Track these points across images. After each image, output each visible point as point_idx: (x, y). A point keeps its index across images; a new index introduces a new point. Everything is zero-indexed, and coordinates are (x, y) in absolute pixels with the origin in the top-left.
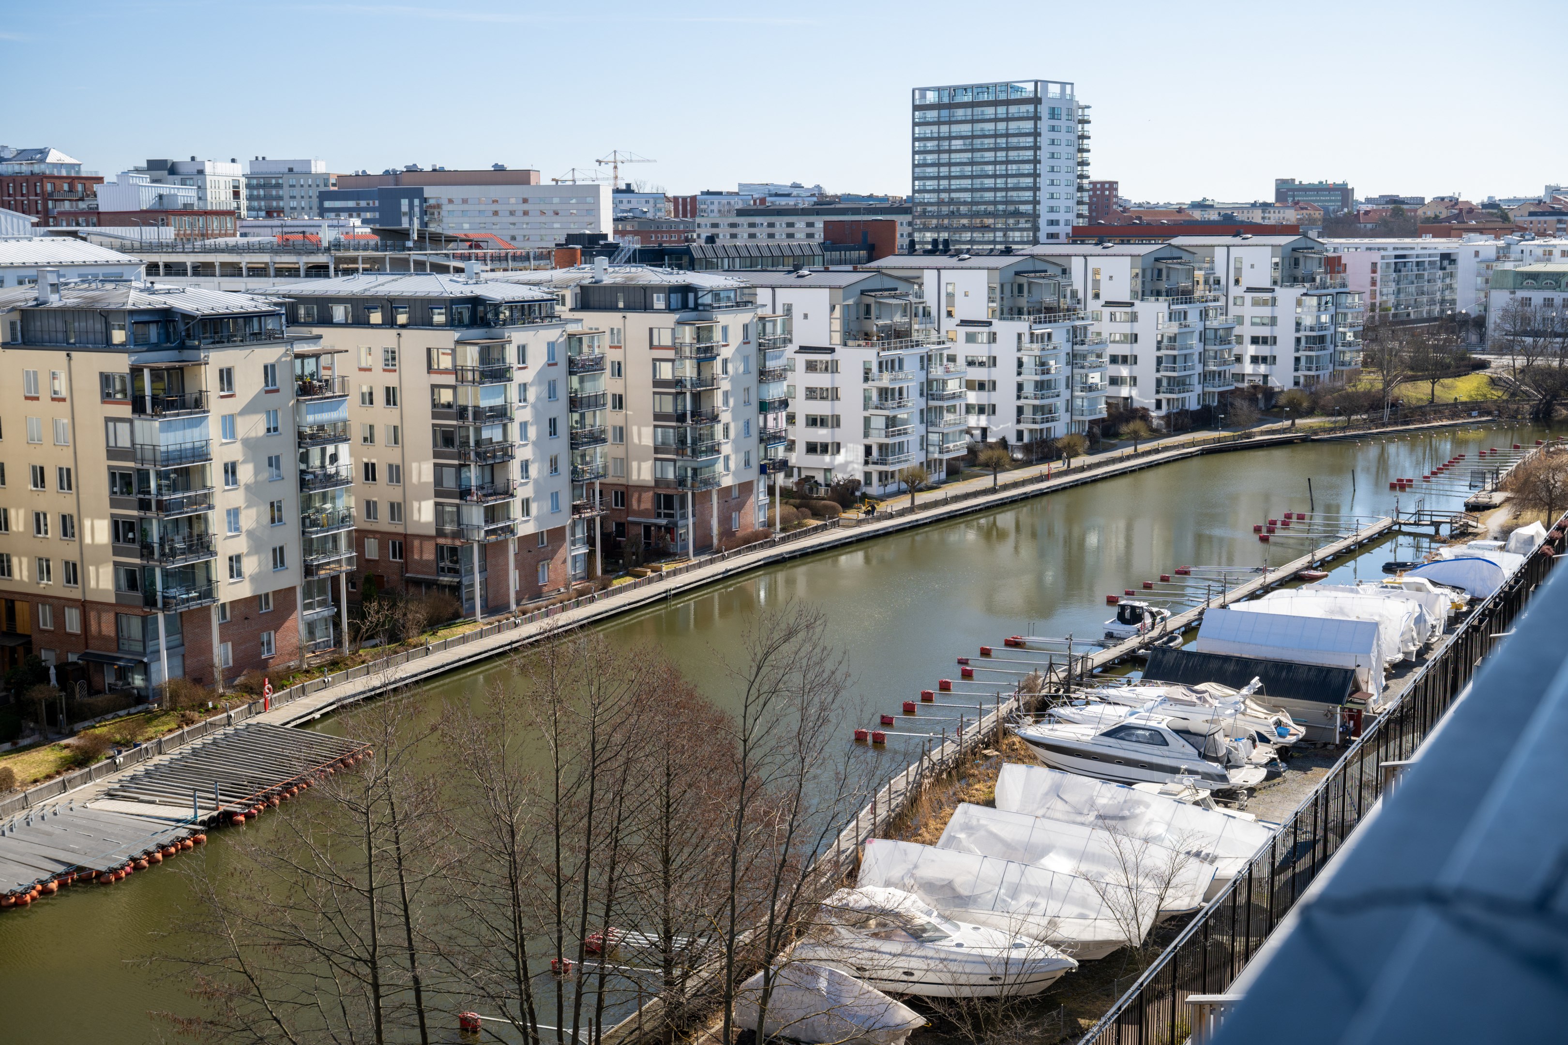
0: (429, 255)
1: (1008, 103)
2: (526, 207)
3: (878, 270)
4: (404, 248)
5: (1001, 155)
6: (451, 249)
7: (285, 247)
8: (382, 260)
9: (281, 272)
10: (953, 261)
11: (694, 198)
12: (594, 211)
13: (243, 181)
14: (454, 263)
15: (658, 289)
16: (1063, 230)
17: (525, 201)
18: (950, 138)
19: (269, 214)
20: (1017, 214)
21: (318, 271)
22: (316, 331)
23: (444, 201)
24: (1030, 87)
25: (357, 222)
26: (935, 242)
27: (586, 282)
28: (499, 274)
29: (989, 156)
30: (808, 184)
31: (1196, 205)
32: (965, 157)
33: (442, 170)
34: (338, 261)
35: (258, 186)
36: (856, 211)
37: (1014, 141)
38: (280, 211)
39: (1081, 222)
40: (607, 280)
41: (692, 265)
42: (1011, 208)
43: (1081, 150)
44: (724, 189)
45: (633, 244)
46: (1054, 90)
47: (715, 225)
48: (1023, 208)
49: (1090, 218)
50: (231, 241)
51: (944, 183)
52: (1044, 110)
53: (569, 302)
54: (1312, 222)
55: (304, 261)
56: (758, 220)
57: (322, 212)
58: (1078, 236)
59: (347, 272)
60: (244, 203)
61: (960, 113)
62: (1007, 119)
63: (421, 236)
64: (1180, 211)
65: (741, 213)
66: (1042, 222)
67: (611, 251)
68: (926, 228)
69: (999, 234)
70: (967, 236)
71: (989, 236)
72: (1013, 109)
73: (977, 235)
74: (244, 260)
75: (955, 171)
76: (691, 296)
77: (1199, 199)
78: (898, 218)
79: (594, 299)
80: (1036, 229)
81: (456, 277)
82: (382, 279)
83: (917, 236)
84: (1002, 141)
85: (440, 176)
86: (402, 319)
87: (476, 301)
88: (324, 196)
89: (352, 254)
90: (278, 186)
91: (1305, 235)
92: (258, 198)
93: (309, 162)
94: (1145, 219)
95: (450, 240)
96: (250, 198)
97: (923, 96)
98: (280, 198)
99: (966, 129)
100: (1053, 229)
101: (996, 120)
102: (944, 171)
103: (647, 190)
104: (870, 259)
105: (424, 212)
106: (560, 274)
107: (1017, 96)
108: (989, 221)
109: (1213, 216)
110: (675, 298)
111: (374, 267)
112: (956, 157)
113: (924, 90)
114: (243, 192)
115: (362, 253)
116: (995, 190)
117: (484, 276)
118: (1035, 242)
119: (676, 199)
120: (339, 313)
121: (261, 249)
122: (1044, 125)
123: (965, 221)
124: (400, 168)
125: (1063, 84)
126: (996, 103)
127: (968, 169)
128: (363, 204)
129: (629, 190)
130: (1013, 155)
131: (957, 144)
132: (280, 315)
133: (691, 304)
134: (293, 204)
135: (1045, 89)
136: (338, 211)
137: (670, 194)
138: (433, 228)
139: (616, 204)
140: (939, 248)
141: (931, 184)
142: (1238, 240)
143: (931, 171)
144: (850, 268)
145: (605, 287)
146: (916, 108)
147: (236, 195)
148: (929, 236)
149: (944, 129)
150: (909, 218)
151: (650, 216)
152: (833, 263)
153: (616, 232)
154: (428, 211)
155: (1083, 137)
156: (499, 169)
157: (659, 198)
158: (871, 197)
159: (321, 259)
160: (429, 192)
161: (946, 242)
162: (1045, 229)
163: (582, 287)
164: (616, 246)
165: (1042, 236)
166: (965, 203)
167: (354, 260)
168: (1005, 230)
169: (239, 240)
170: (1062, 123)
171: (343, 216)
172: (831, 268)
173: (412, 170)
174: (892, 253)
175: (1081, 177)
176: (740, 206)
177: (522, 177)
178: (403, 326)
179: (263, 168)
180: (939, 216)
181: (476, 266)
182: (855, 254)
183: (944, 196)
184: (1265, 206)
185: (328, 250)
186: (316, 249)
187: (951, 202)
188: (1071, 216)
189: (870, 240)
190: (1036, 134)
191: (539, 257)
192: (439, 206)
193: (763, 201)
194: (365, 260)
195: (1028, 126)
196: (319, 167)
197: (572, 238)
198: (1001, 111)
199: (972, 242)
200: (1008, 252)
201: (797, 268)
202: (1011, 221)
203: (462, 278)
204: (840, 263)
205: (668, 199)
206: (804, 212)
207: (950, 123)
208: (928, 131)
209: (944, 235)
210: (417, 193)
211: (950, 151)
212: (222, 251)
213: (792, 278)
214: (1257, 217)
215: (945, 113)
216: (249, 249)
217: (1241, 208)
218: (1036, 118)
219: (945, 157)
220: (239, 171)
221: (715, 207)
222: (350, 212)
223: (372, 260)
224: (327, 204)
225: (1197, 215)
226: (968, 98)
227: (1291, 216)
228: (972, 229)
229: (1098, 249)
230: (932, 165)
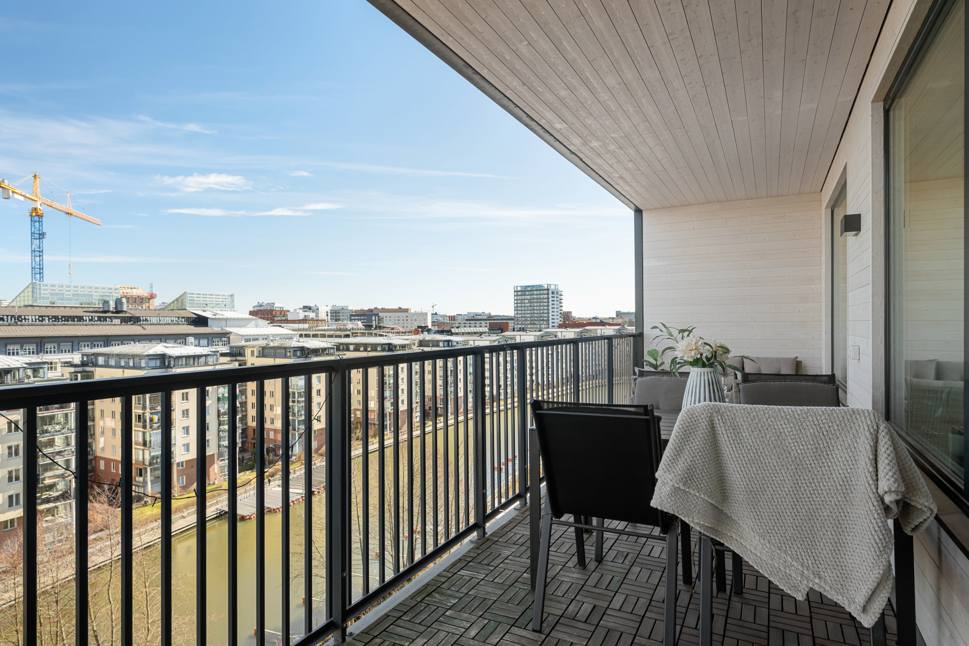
0: (378, 332)
1: (540, 290)
2: (407, 318)
3: (503, 336)
4: (371, 330)
5: (538, 304)
6: (384, 330)
7: (340, 330)
8: (365, 333)
9: (336, 336)
10: (524, 333)
11: (454, 316)
12: (426, 320)
13: (329, 312)
14: (384, 334)
15: (441, 341)
16: (556, 325)
17: (407, 317)
18: (525, 299)
19: (336, 320)
20: (543, 320)
21: (347, 336)
22: (345, 353)
23: (384, 317)
24: (546, 286)
25: (359, 323)
26: (520, 328)
27: (421, 339)
28: (398, 337)
29: (536, 304)
30: (487, 312)
31: (594, 318)
32: (528, 305)
33: (384, 309)
34: (353, 333)
35: (334, 313)
36: (498, 320)
37: (542, 300)
38: (339, 320)
39: (561, 323)
40: (427, 339)
41: (452, 334)
42: (542, 319)
43: (561, 303)
44: (463, 314)
45: (436, 328)
46: (553, 287)
47: (460, 323)
48: (545, 319)
49: (564, 321)
50: (323, 328)
51: (523, 312)
52: (550, 292)
53: (416, 345)
54: (626, 322)
55: (343, 333)
56: (472, 322)
57: (351, 320)
58: (560, 326)
59: (355, 336)
60: (329, 317)
61: (527, 293)
62: (540, 294)
63: (376, 326)
64: (589, 319)
65: (467, 320)
66: (550, 322)
67: (429, 331)
68: (518, 324)
69: (538, 326)
70: (529, 326)
71: (535, 326)
72: (542, 292)
73: (532, 326)
74: (327, 333)
75: (526, 308)
76: (450, 343)
77: (595, 316)
78: (509, 321)
79: (423, 344)
80: (548, 324)
81: (384, 337)
82: (364, 338)
83: (516, 326)
84: (539, 300)
85: (384, 310)
86: (369, 349)
87: (390, 344)
88: (351, 316)
89: (357, 331)
90: (339, 313)
91: (623, 326)
92: (333, 316)
93: (348, 306)
94: (579, 322)
95: (384, 327)
96: (331, 316)
97: (517, 288)
98: (339, 316)
99: (529, 297)
100: (553, 324)
101: (537, 295)
102: (523, 308)
103: (441, 314)
104: (502, 332)
105: (379, 320)
106: (414, 337)
107: (543, 288)
108: (536, 322)
109: (599, 321)
110: (446, 344)
111: (363, 334)
112: (527, 305)
113: (517, 287)
114: (329, 314)
115: (359, 331)
116: (537, 314)
117: (392, 337)
118: (548, 328)
119: (449, 316)
120: (352, 348)
121: (331, 330)
122: (550, 295)
123: (529, 322)
124: (373, 308)
125: (555, 285)
126: (537, 290)
127: (529, 308)
128: (362, 318)
129: (436, 314)
130: (542, 304)
131: (526, 301)
132: (334, 348)
133: (450, 345)
134: (343, 318)
135: (550, 287)
136: (355, 320)
137: (448, 315)
138: (381, 324)
139: (432, 318)
140: (520, 330)
141: (519, 312)
142: (604, 327)
143: (520, 308)
144: (496, 335)
145: (426, 341)
146: (515, 291)
147: (327, 315)
148: (519, 326)
149: (523, 297)
150: (513, 321)
151: (442, 321)
152: (491, 333)
153: (432, 325)
154: (380, 320)
155: (561, 299)
156: (400, 308)
157: (444, 316)
158: (503, 316)
159: (348, 333)
160: (380, 314)
161: (523, 328)
162: (551, 324)
163: (420, 341)
164: (430, 329)
165: (550, 326)
166: (528, 317)
167: (357, 333)
168: (540, 325)
169: (326, 327)
170: (555, 295)
171: (357, 321)
172: (491, 335)
173: (376, 308)
174: (508, 331)
175: (561, 310)
176: (467, 318)
177: (406, 310)
178: (369, 351)
179: (335, 308)
180: (522, 321)
181: (390, 335)
182: (497, 331)
183: (523, 315)
184: (613, 318)
185: (350, 330)
186: (347, 330)
187: (525, 317)
188: (558, 321)
189: (502, 328)
190: (548, 298)
191: (409, 332)
192: (383, 318)
193: (473, 317)
194: (360, 333)
195: (546, 296)
196: (350, 308)
197: (419, 327)
198: (538, 292)
199: (531, 328)
200: (540, 331)
201: (481, 335)
202: (542, 322)
203: (386, 338)
204: (493, 334)
205: (447, 316)
206: (485, 320)
207: (524, 295)
208: (518, 298)
209: (523, 326)
210: (377, 315)
211: (524, 303)
212: (321, 331)
213: (479, 338)
214: (611, 321)
215: (523, 293)
216: (328, 330)
217: (606, 319)
218: (548, 294)
219: (523, 305)
220: (329, 309)
221: (460, 319)
222: (358, 320)
223: (362, 333)
224: (352, 318)
225: (594, 321)
226: (529, 289)
227: (620, 321)
228: (530, 324)
229: (565, 330)
230: (520, 307)
